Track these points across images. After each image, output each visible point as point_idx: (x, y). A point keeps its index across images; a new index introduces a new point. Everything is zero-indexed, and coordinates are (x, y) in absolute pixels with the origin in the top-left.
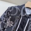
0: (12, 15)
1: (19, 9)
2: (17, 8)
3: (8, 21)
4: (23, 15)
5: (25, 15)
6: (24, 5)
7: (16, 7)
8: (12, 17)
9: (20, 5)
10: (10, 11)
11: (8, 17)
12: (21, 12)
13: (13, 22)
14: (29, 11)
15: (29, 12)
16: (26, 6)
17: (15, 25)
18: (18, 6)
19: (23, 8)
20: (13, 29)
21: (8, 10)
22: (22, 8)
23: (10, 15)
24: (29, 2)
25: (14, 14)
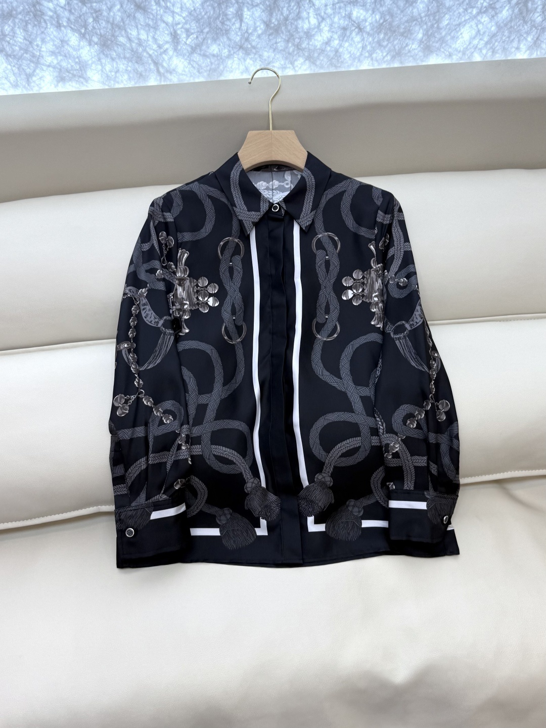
0: (187, 237)
1: (216, 193)
2: (201, 191)
3: (181, 281)
4: (256, 216)
5: (264, 208)
6: (235, 159)
7: (196, 188)
8: (192, 247)
9: (212, 166)
10: (170, 217)
11: (171, 256)
12: (233, 205)
13: (214, 278)
14: (276, 183)
15: (281, 189)
16: (247, 160)
17: (234, 295)
18: (203, 180)
19: (235, 175)
20: (226, 315)
21: (151, 216)
22: (227, 178)
23: (179, 245)
24: (251, 134)
25: (195, 228)
